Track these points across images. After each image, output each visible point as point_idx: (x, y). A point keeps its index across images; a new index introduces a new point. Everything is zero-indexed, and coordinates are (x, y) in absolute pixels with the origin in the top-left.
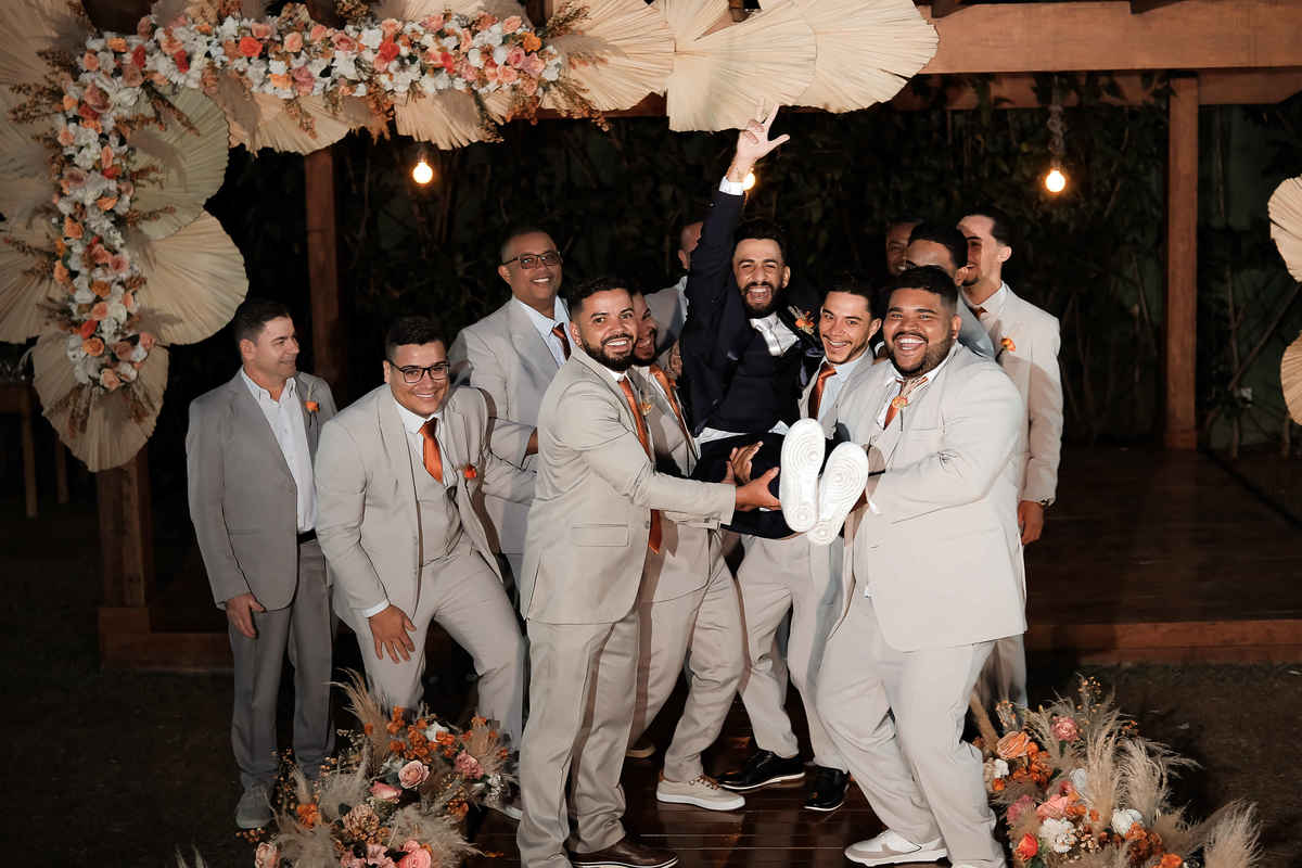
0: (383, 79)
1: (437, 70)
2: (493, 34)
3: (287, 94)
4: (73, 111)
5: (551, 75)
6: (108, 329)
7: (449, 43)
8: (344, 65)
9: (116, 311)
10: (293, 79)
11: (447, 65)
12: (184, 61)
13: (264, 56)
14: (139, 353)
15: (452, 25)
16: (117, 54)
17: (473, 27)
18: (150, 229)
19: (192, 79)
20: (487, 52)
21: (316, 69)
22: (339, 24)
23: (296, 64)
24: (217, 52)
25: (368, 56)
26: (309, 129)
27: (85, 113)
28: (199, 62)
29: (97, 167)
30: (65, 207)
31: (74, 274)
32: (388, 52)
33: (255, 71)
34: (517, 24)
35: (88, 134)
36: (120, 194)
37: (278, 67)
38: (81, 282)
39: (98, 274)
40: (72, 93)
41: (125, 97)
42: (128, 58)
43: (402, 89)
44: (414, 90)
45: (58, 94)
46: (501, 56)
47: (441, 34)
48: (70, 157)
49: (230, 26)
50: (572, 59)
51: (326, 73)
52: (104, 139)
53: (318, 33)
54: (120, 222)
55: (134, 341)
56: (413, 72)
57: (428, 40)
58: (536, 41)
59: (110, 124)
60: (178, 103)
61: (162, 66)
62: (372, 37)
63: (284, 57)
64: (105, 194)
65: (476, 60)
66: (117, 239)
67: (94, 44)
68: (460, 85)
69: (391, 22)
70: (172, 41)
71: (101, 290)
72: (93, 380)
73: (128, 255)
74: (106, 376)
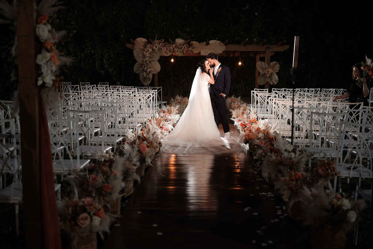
0: (175, 49)
1: (180, 49)
2: (185, 46)
3: (165, 50)
4: (146, 51)
5: (190, 50)
6: (148, 72)
7: (181, 46)
8: (171, 48)
9: (149, 70)
10: (166, 49)
11: (181, 48)
12: (156, 47)
13: (164, 47)
14: (150, 74)
15: (181, 45)
16: (150, 46)
17: (183, 45)
18: (152, 62)
19: (157, 49)
20: (184, 47)
21: (169, 48)
22: (171, 44)
23: (167, 48)
24: (160, 46)
25: (174, 47)
26: (167, 54)
27: (147, 52)
28: (158, 47)
29: (148, 57)
30: (145, 60)
31: (145, 66)
32: (175, 47)
33: (163, 48)
34: (187, 45)
35: (147, 53)
36: (150, 59)
37: (165, 48)
38: (146, 67)
39: (148, 67)
40: (146, 50)
41: (151, 50)
42: (151, 47)
43: (176, 50)
44: (177, 50)
45: (144, 50)
46: (186, 48)
47: (180, 46)
48: (146, 56)
49: (161, 44)
50: (193, 48)
51: (170, 49)
52: (149, 54)
53: (169, 45)
54: (149, 62)
55: (150, 73)
56: (177, 49)
57: (179, 46)
58: (189, 46)
59: (149, 53)
60: (155, 51)
61: (154, 48)
62: (174, 46)
63: (166, 47)
64: (148, 59)
65: (183, 48)
66: (149, 63)
67: (148, 45)
68: (182, 50)
69: (175, 44)
70: (155, 45)
71: (147, 68)
72: (146, 77)
73: (150, 65)
74: (147, 76)
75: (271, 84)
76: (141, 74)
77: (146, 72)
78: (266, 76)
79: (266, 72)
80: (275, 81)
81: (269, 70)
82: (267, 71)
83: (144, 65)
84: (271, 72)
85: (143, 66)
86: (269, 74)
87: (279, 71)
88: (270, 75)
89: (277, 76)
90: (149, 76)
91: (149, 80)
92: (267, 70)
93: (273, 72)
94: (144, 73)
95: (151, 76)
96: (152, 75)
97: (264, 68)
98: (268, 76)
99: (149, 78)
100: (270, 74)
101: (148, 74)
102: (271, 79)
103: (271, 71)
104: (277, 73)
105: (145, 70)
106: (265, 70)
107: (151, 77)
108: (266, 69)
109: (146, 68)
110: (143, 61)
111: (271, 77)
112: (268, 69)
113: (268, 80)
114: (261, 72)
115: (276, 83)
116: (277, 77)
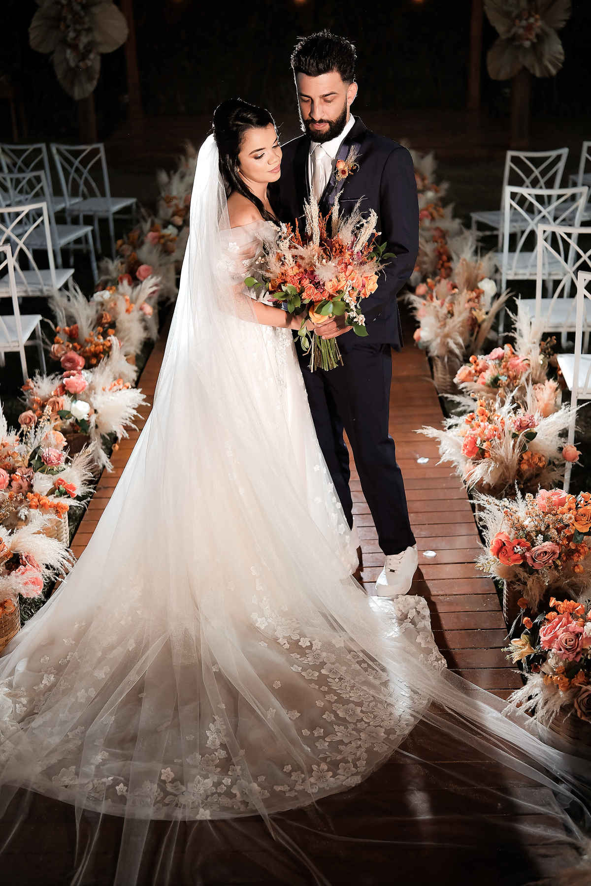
6: (81, 46)
9: (84, 40)
14: (92, 56)
18: (94, 9)
31: (68, 27)
38: (71, 30)
39: (78, 27)
55: (90, 51)
66: (82, 13)
71: (78, 33)
72: (77, 66)
73: (87, 19)
74: (81, 64)
75: (538, 74)
76: (57, 58)
77: (74, 47)
78: (521, 47)
79: (521, 31)
80: (550, 62)
81: (532, 20)
82: (523, 27)
83: (65, 19)
84: (538, 31)
85: (62, 27)
86: (531, 37)
87: (569, 22)
88: (535, 40)
89: (560, 42)
90: (89, 63)
91: (90, 79)
92: (524, 23)
93: (548, 29)
94: (69, 51)
95: (94, 62)
96: (99, 58)
97: (514, 15)
98: (527, 44)
99: (88, 70)
100: (537, 36)
101: (84, 57)
102: (539, 58)
103: (538, 23)
104: (561, 34)
105: (69, 39)
106: (517, 21)
107: (97, 66)
108: (519, 17)
109: (72, 35)
110: (59, 7)
111: (536, 49)
112: (527, 19)
113: (528, 61)
114: (500, 28)
115: (554, 72)
116: (560, 48)
